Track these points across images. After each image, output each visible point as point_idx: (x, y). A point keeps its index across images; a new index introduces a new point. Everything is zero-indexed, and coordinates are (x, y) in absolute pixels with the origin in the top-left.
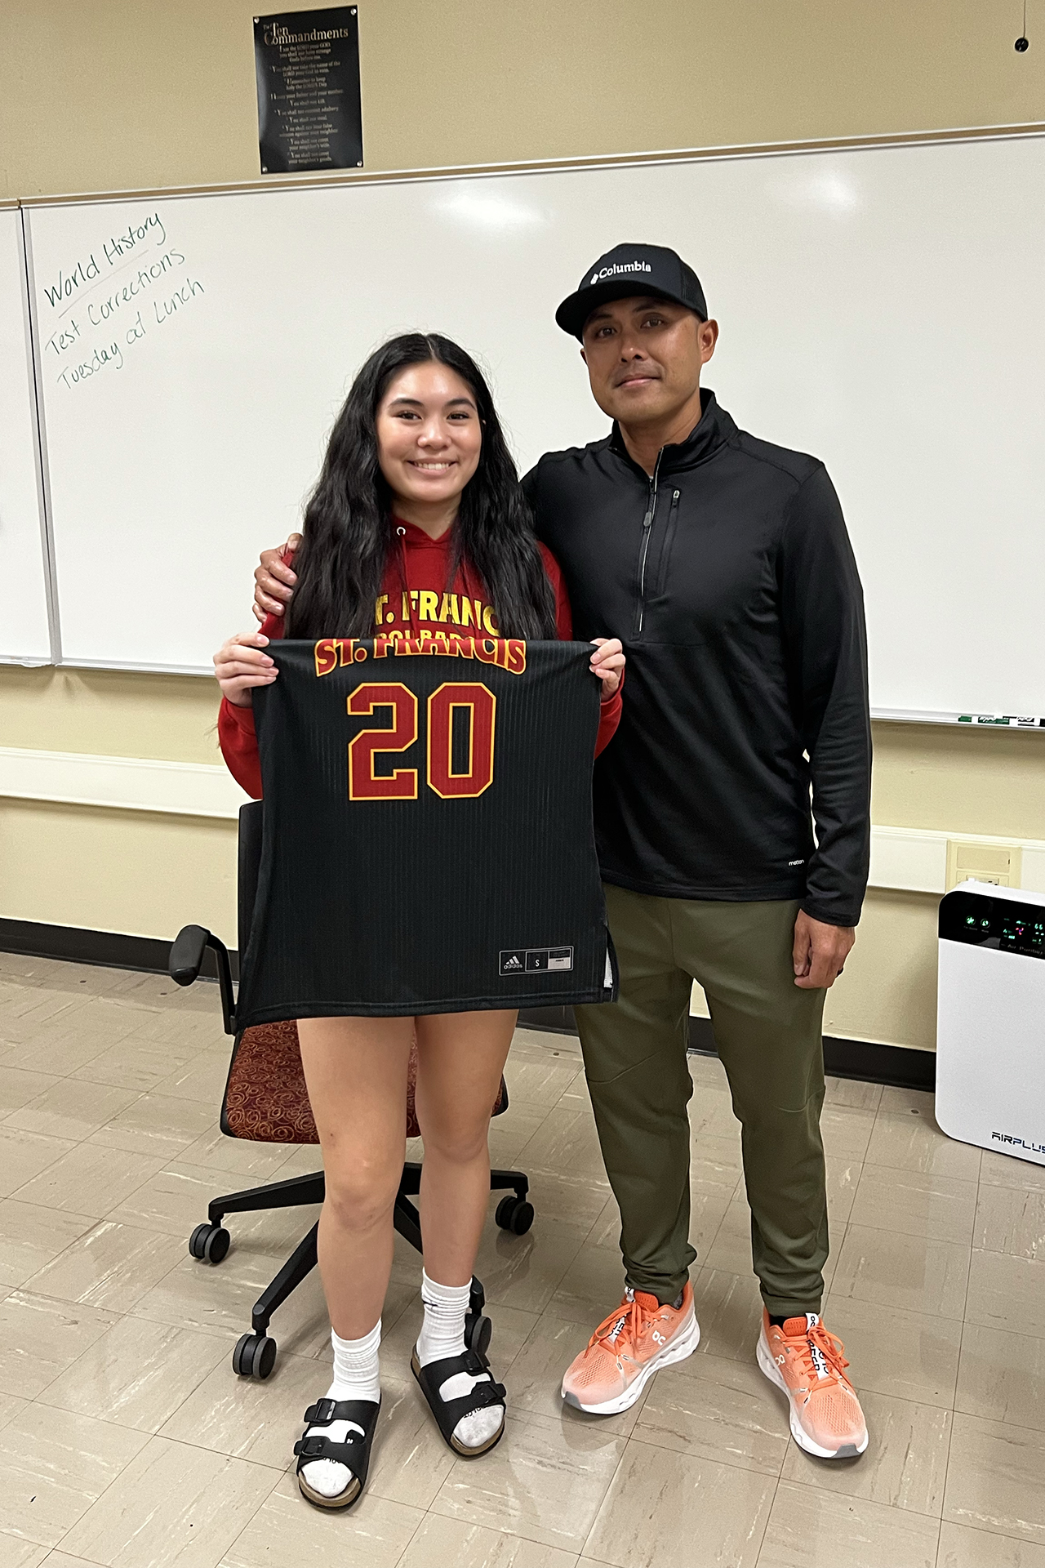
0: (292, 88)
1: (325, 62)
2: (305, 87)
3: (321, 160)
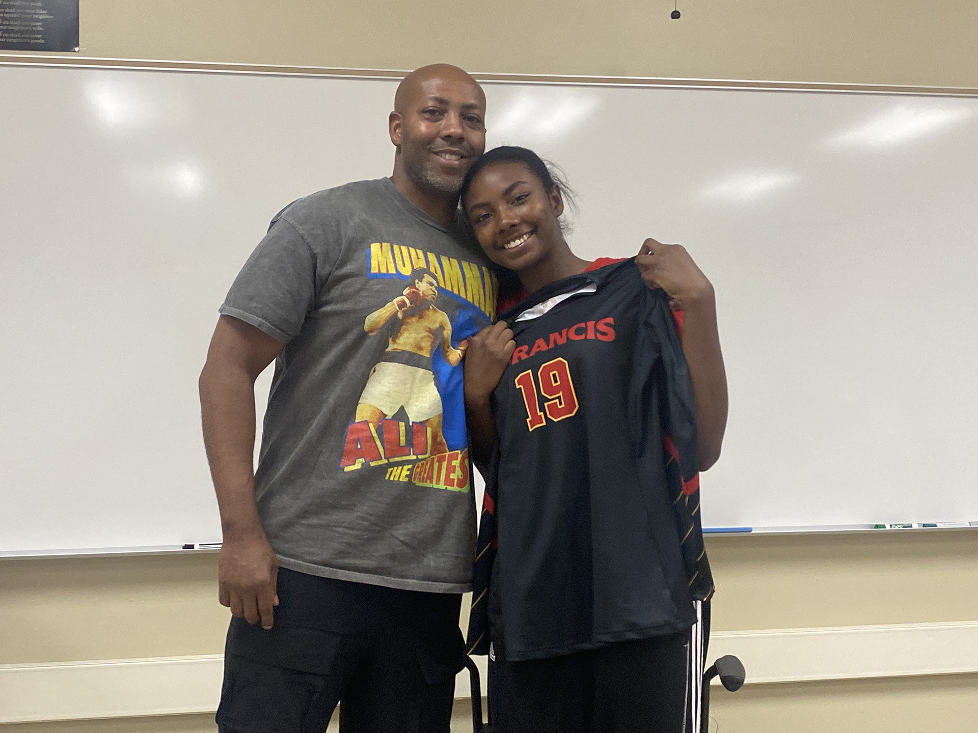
3: (32, 41)
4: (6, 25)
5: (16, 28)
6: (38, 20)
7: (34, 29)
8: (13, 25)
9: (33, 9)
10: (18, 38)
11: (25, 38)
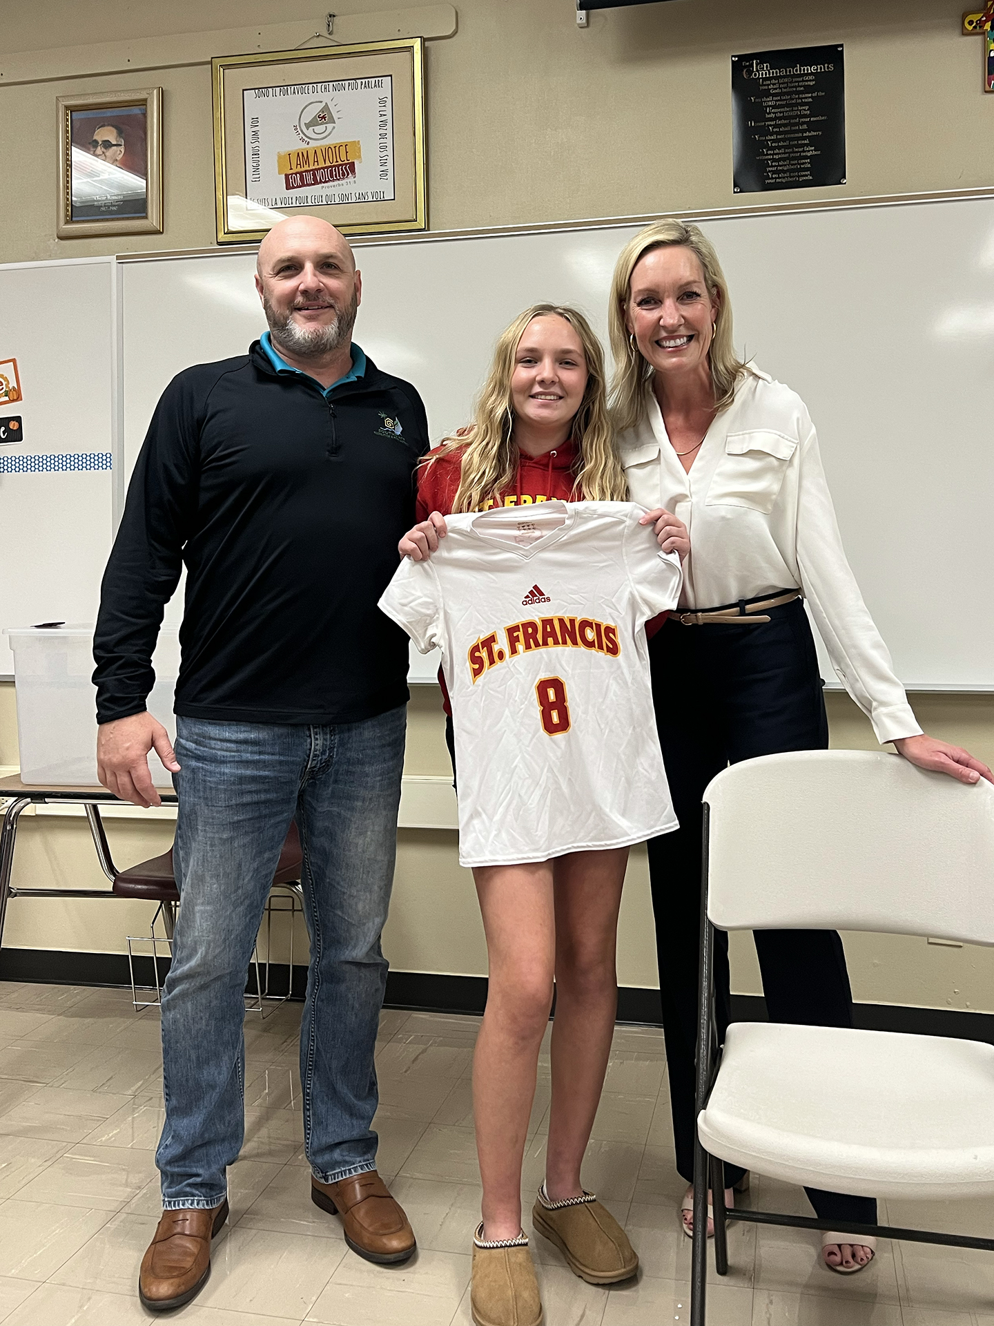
4: (775, 166)
5: (785, 169)
6: (806, 157)
7: (802, 166)
8: (781, 166)
9: (801, 148)
10: (787, 177)
11: (794, 177)
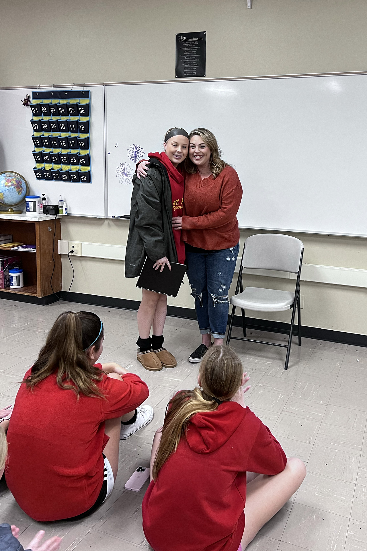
0: (186, 54)
1: (196, 47)
2: (190, 53)
3: (193, 74)
